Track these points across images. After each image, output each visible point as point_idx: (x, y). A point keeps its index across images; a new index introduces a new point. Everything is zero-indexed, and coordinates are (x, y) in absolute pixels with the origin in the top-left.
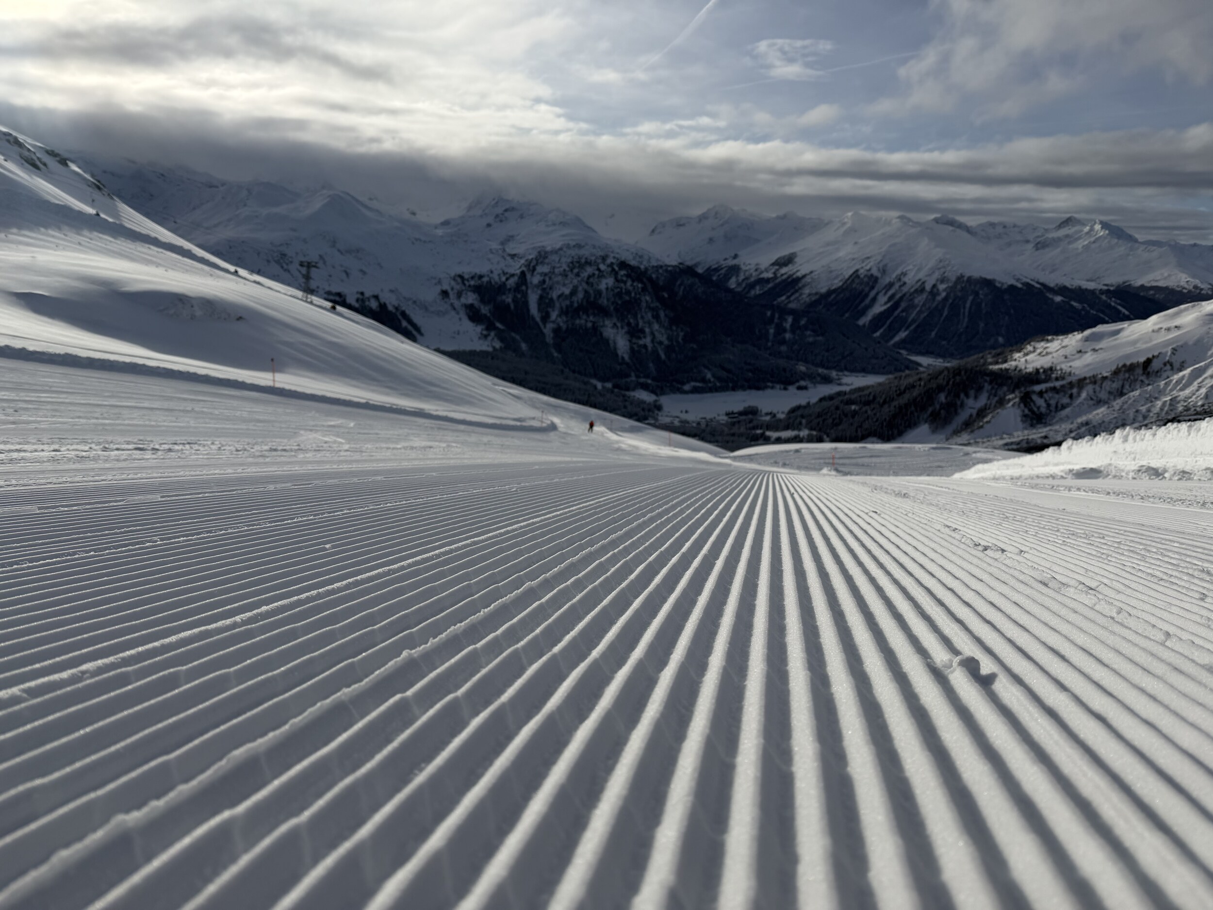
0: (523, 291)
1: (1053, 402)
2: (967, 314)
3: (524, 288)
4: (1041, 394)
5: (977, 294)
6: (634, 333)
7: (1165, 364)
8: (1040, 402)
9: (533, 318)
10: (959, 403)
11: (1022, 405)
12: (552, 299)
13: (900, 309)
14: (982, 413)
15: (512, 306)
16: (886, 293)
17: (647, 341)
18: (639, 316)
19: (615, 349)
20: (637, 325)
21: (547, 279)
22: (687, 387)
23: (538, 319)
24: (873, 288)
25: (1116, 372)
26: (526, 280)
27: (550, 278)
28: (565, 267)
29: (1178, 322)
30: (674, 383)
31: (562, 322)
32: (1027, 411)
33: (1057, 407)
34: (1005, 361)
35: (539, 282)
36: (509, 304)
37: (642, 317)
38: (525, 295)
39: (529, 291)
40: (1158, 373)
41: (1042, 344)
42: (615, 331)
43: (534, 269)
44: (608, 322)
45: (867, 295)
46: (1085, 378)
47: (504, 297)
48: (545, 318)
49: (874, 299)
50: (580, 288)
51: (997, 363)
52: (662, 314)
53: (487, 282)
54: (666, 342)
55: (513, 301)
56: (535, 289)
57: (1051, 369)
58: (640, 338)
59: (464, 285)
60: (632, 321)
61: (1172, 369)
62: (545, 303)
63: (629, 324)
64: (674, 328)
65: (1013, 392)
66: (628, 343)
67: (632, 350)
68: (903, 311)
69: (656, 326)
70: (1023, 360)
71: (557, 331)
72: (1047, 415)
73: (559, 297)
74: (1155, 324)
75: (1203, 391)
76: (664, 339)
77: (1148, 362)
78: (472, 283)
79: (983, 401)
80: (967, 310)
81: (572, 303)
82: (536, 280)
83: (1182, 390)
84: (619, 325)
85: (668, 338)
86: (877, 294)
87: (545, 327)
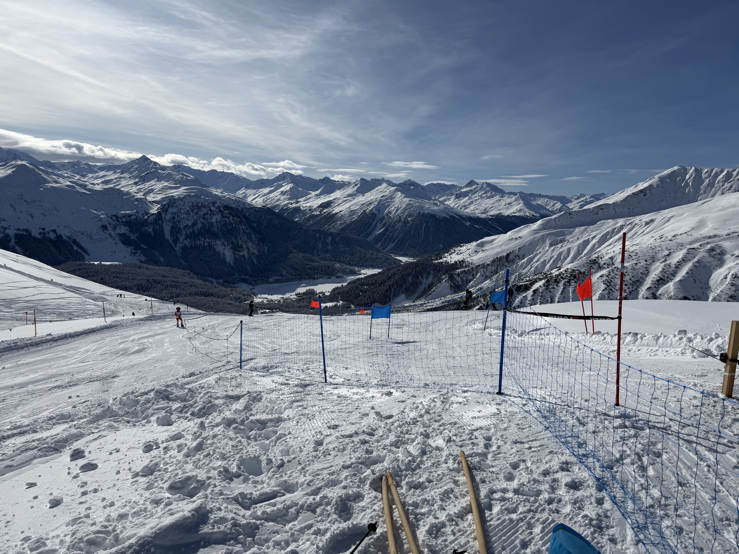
0: (160, 224)
1: (464, 279)
2: (423, 233)
3: (160, 222)
4: (458, 275)
5: (427, 222)
6: (236, 248)
7: (516, 257)
8: (458, 279)
9: (168, 241)
10: (419, 282)
11: (449, 281)
12: (180, 228)
13: (389, 232)
14: (430, 286)
15: (153, 234)
16: (381, 223)
17: (245, 253)
18: (239, 238)
19: (224, 258)
20: (238, 244)
21: (176, 216)
22: (271, 280)
23: (171, 242)
24: (374, 220)
25: (493, 262)
26: (162, 217)
27: (178, 216)
28: (188, 208)
29: (521, 234)
30: (263, 278)
31: (187, 242)
32: (452, 284)
33: (466, 281)
34: (441, 258)
35: (171, 218)
36: (150, 232)
37: (241, 239)
38: (161, 226)
39: (164, 224)
40: (513, 261)
41: (459, 248)
42: (223, 247)
43: (167, 211)
44: (218, 242)
45: (371, 224)
46: (479, 265)
47: (146, 228)
48: (176, 240)
49: (375, 226)
50: (199, 222)
51: (437, 259)
52: (253, 237)
53: (135, 219)
54: (257, 253)
55: (153, 230)
56: (168, 223)
57: (463, 261)
58: (240, 251)
59: (119, 221)
60: (234, 241)
61: (519, 259)
62: (175, 231)
63: (232, 243)
64: (261, 245)
65: (445, 274)
66: (232, 255)
67: (235, 259)
68: (391, 233)
69: (250, 244)
70: (449, 257)
71: (184, 248)
72: (462, 285)
73: (185, 227)
74: (510, 236)
75: (533, 269)
76: (255, 251)
77: (508, 255)
78: (124, 220)
79: (430, 279)
80: (423, 231)
81: (194, 231)
82: (168, 217)
83: (523, 269)
84: (226, 244)
85: (258, 251)
86: (377, 223)
87: (176, 247)
